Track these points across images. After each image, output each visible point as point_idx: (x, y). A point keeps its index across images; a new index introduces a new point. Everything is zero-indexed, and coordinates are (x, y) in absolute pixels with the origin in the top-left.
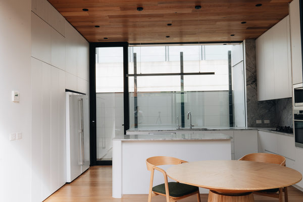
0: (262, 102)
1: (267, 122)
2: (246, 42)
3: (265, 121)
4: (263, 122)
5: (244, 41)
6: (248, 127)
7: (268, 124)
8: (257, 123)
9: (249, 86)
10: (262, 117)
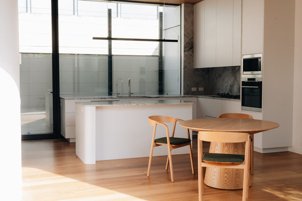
0: (198, 70)
1: (201, 89)
2: (185, 6)
3: (199, 88)
4: (198, 89)
5: (183, 5)
6: (184, 94)
7: (202, 92)
8: (192, 90)
9: (186, 52)
10: (197, 85)
